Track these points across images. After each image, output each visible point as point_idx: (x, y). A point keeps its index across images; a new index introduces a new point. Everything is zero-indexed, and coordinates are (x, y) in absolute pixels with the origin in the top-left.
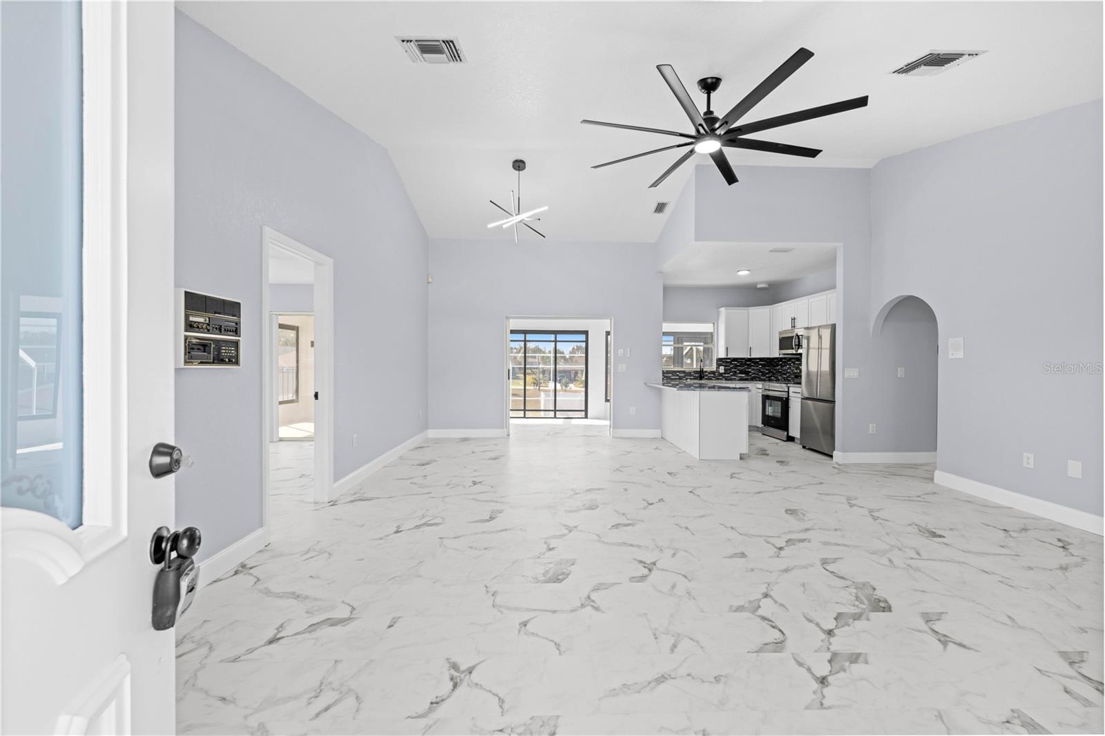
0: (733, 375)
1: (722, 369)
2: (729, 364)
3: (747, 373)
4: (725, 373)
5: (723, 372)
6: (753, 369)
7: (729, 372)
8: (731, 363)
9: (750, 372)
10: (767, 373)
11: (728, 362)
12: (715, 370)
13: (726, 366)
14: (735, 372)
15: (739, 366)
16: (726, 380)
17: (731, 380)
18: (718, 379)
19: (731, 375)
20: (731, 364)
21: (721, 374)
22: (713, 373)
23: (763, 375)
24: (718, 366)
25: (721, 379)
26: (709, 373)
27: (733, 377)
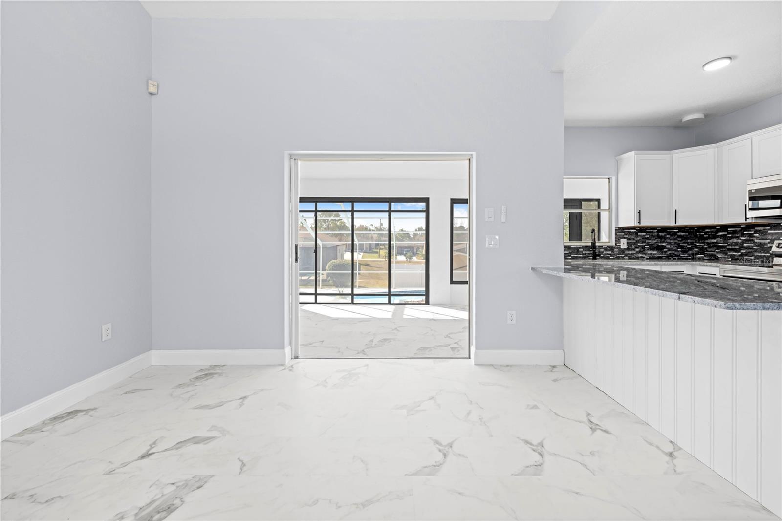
0: (640, 252)
1: (623, 244)
2: (633, 236)
3: (660, 249)
4: (628, 249)
5: (626, 247)
6: (669, 243)
7: (633, 247)
8: (636, 234)
9: (664, 247)
10: (690, 249)
11: (632, 233)
12: (614, 244)
13: (630, 239)
14: (643, 248)
15: (647, 239)
16: (630, 258)
17: (637, 258)
18: (618, 258)
19: (637, 252)
20: (637, 236)
21: (623, 251)
22: (611, 248)
23: (684, 252)
24: (618, 239)
25: (623, 258)
26: (606, 249)
27: (640, 255)
